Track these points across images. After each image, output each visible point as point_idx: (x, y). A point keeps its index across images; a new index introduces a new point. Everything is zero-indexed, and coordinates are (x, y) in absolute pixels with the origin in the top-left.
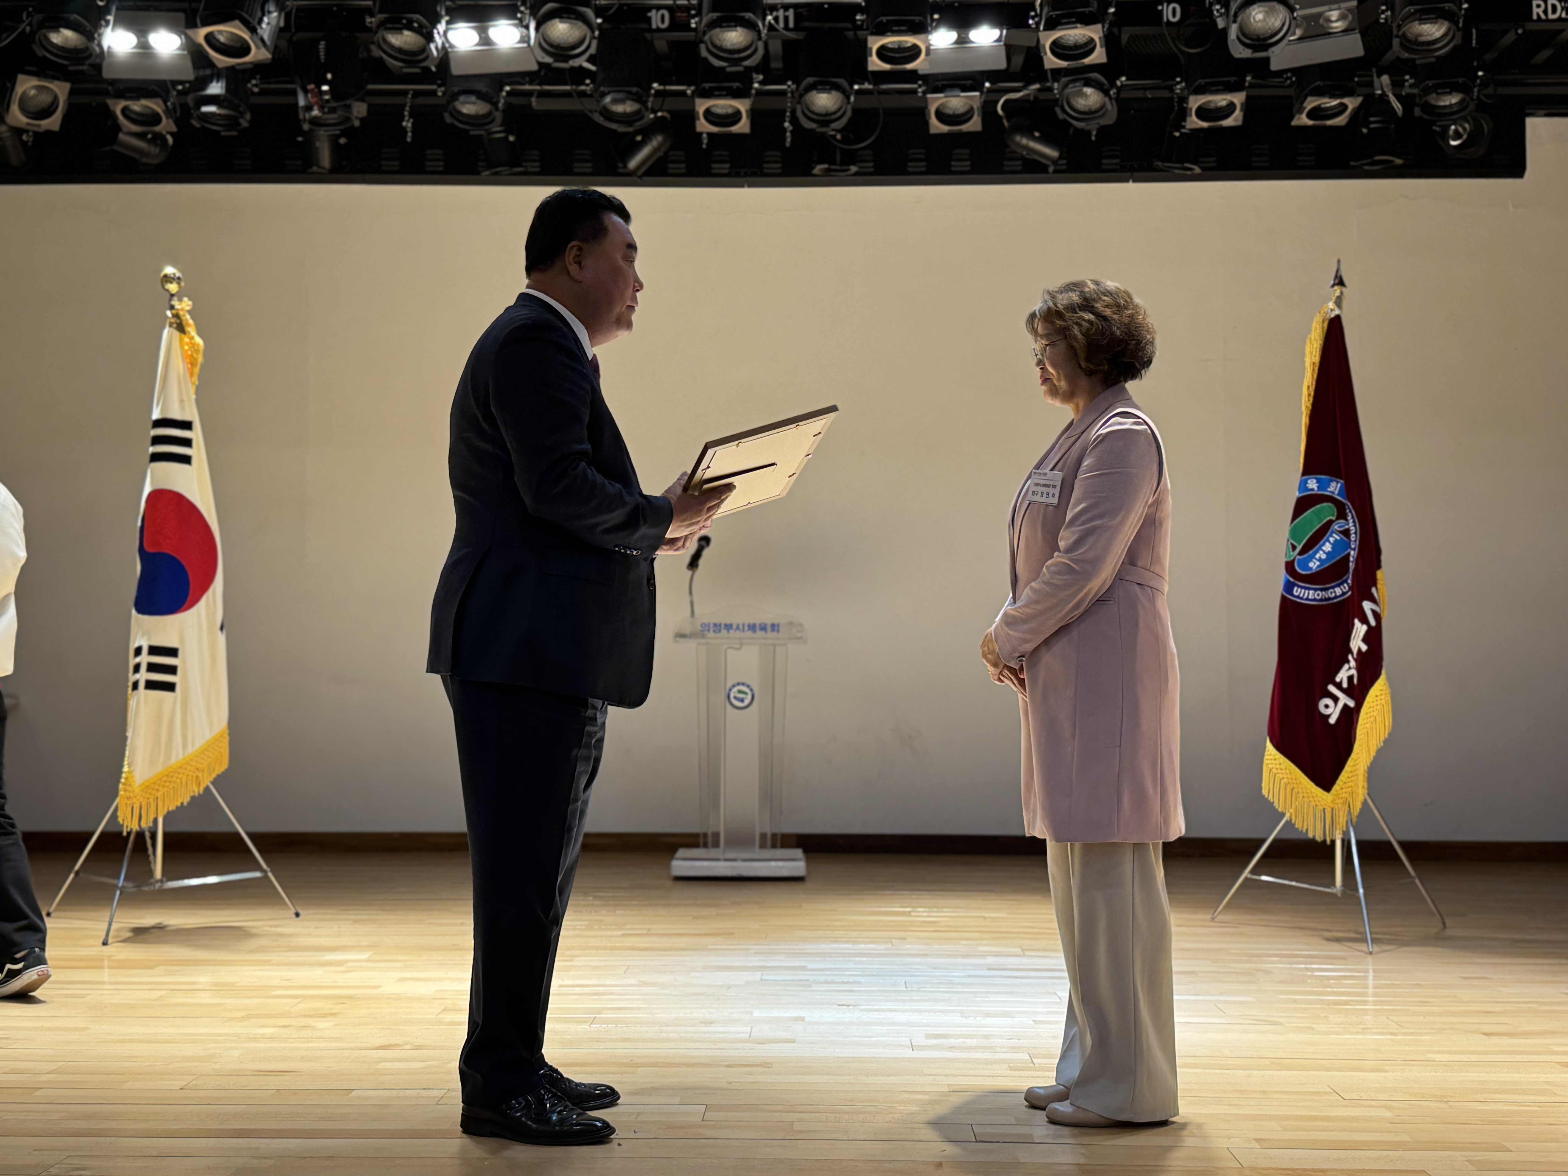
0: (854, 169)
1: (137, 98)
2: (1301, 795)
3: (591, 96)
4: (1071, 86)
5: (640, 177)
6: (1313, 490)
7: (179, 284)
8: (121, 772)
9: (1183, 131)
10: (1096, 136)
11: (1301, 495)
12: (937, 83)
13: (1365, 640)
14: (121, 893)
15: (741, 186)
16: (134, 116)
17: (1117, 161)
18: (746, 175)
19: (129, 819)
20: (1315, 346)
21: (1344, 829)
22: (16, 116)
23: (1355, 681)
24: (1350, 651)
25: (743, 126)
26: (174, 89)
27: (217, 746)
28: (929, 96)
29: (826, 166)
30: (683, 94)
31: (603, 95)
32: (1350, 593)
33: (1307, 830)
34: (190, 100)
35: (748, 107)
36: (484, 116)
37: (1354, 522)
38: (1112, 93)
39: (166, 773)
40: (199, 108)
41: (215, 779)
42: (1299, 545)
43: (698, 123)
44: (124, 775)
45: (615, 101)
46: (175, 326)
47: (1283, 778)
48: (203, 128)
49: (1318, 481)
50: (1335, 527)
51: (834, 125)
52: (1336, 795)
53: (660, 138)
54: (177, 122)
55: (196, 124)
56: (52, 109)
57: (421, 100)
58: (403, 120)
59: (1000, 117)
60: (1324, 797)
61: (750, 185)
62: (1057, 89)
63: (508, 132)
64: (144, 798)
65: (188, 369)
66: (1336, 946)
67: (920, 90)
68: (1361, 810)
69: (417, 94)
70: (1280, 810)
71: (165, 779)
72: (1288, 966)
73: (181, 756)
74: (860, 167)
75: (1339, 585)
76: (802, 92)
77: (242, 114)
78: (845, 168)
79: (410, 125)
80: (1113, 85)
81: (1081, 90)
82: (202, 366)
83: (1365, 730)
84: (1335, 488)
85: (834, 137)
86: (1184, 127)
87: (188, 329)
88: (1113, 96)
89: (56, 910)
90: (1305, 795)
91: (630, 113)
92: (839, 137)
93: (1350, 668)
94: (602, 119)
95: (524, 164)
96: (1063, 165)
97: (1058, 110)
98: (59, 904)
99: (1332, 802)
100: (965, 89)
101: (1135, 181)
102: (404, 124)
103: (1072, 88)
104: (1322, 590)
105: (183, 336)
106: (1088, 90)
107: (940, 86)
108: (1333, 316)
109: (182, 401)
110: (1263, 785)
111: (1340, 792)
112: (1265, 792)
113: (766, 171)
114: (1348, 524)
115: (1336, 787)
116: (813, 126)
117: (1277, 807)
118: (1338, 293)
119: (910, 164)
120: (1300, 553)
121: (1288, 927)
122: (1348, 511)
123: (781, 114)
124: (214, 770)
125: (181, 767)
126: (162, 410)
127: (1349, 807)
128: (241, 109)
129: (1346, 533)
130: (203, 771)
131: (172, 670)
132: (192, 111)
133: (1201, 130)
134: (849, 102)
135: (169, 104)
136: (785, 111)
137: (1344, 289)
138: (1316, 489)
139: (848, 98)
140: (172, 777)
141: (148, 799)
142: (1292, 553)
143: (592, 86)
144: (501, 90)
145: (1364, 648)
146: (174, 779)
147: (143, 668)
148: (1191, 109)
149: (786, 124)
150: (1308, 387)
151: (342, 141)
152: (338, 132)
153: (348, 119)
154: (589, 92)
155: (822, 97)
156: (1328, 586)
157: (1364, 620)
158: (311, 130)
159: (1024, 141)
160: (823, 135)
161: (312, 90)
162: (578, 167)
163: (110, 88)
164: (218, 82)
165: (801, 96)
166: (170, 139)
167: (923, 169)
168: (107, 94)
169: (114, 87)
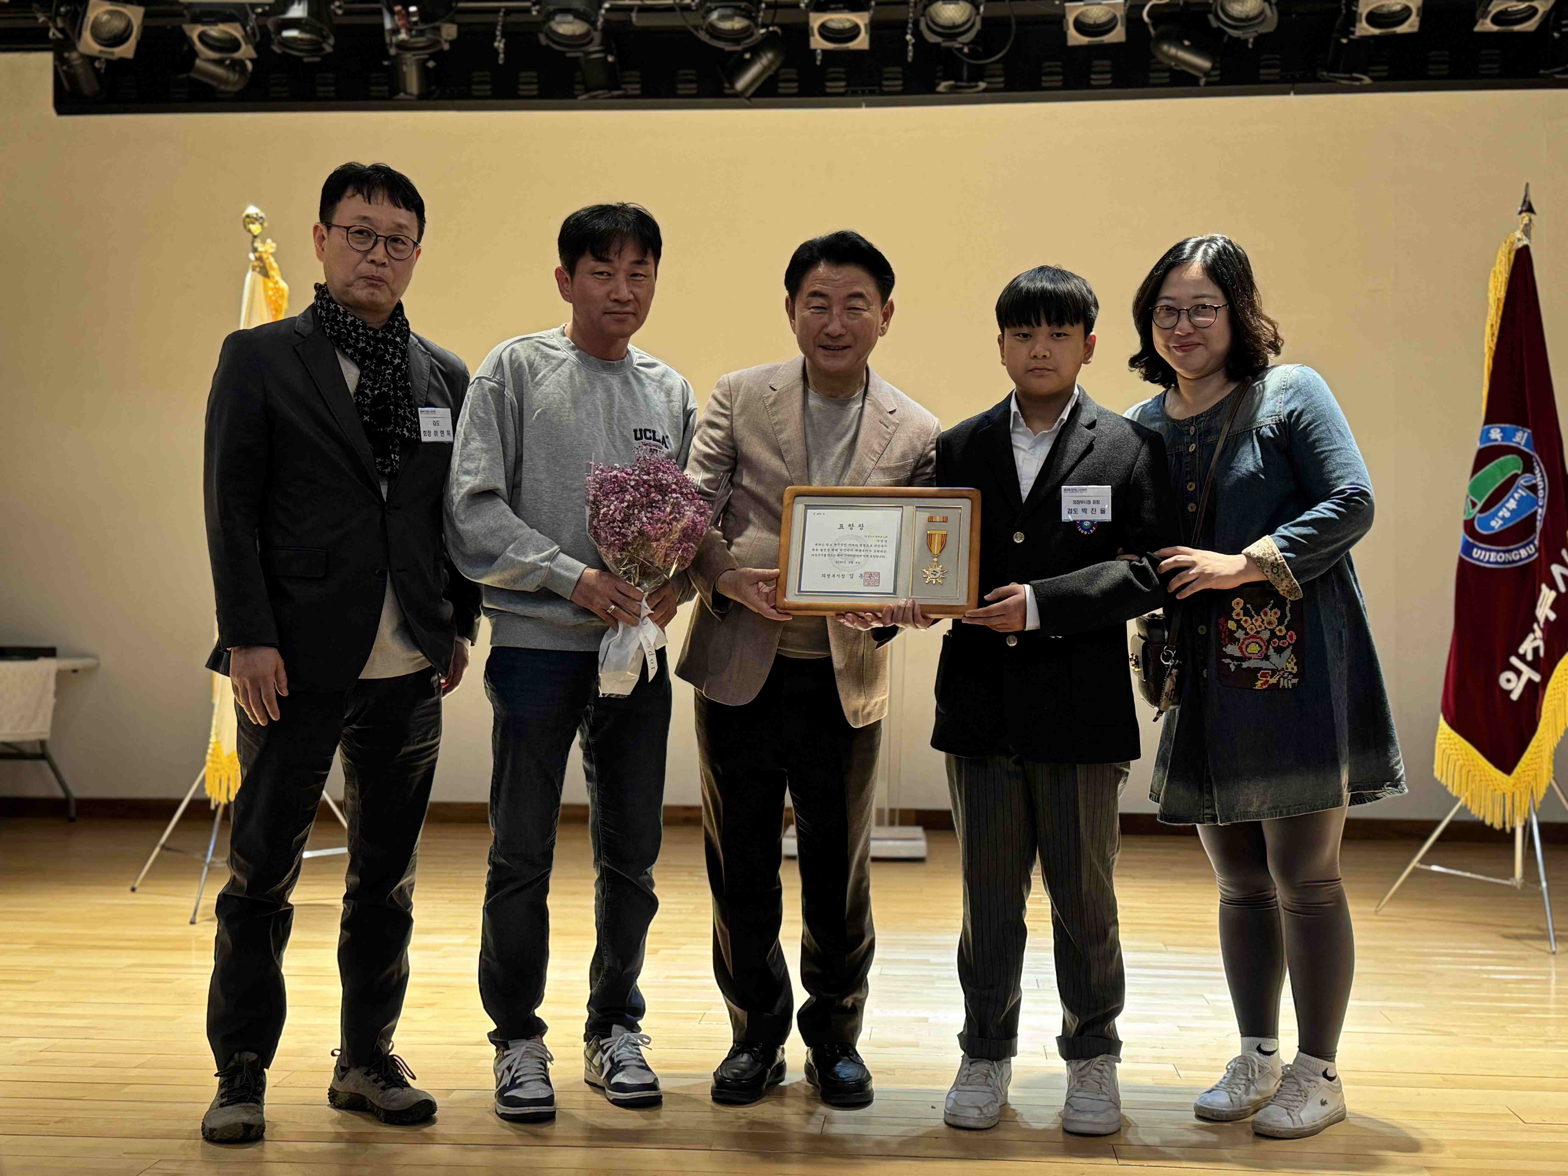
0: (982, 85)
1: (215, 23)
2: (1478, 778)
3: (696, 12)
5: (748, 98)
6: (1496, 440)
7: (261, 224)
8: (208, 743)
9: (1352, 37)
10: (1254, 44)
11: (1483, 446)
13: (1553, 607)
14: (208, 870)
15: (858, 106)
16: (211, 42)
17: (1277, 71)
18: (863, 93)
19: (217, 792)
20: (1500, 280)
21: (1526, 816)
22: (88, 44)
23: (1542, 653)
24: (1536, 620)
25: (862, 42)
26: (253, 12)
28: (1067, 4)
29: (951, 83)
30: (796, 8)
31: (710, 11)
32: (1536, 555)
33: (1484, 817)
34: (270, 23)
35: (867, 21)
36: (581, 37)
37: (1542, 476)
40: (280, 33)
42: (1480, 501)
43: (812, 40)
44: (210, 746)
45: (722, 18)
46: (258, 269)
47: (1458, 760)
48: (285, 53)
49: (1503, 430)
50: (1521, 481)
51: (962, 39)
52: (1517, 779)
53: (770, 55)
54: (257, 48)
55: (276, 49)
56: (125, 35)
57: (513, 18)
58: (494, 40)
59: (1146, 24)
60: (1504, 781)
61: (869, 105)
63: (607, 51)
66: (1516, 944)
68: (1546, 795)
69: (509, 11)
70: (1454, 794)
72: (1462, 967)
74: (989, 83)
75: (1524, 547)
76: (927, 3)
77: (325, 38)
78: (973, 84)
79: (502, 45)
83: (1552, 708)
84: (1521, 438)
85: (960, 50)
86: (1353, 33)
87: (272, 273)
90: (1483, 778)
91: (738, 30)
92: (966, 50)
93: (1535, 639)
94: (708, 37)
95: (624, 86)
96: (1215, 76)
97: (1211, 17)
98: (144, 879)
99: (1514, 786)
101: (1296, 93)
102: (496, 44)
104: (1504, 552)
105: (267, 280)
108: (1520, 245)
110: (1435, 766)
111: (1522, 775)
112: (1437, 774)
113: (885, 89)
114: (1535, 479)
115: (1518, 770)
116: (938, 39)
117: (1451, 791)
118: (1526, 220)
119: (1044, 78)
120: (1482, 511)
121: (1461, 922)
122: (1535, 464)
123: (901, 26)
127: (1532, 792)
128: (325, 33)
129: (1533, 488)
132: (273, 36)
133: (1373, 37)
134: (978, 14)
135: (248, 28)
136: (907, 23)
137: (1533, 216)
138: (1500, 439)
139: (977, 8)
142: (1471, 511)
144: (600, 7)
145: (1552, 616)
148: (1361, 14)
149: (908, 37)
150: (1492, 326)
151: (431, 64)
152: (426, 57)
153: (437, 42)
154: (694, 8)
155: (948, 9)
156: (1511, 547)
157: (1553, 586)
158: (398, 55)
159: (1173, 51)
160: (949, 49)
161: (399, 12)
162: (682, 88)
163: (186, 12)
164: (299, 4)
165: (926, 7)
166: (249, 65)
167: (1060, 84)
168: (184, 17)
169: (189, 11)
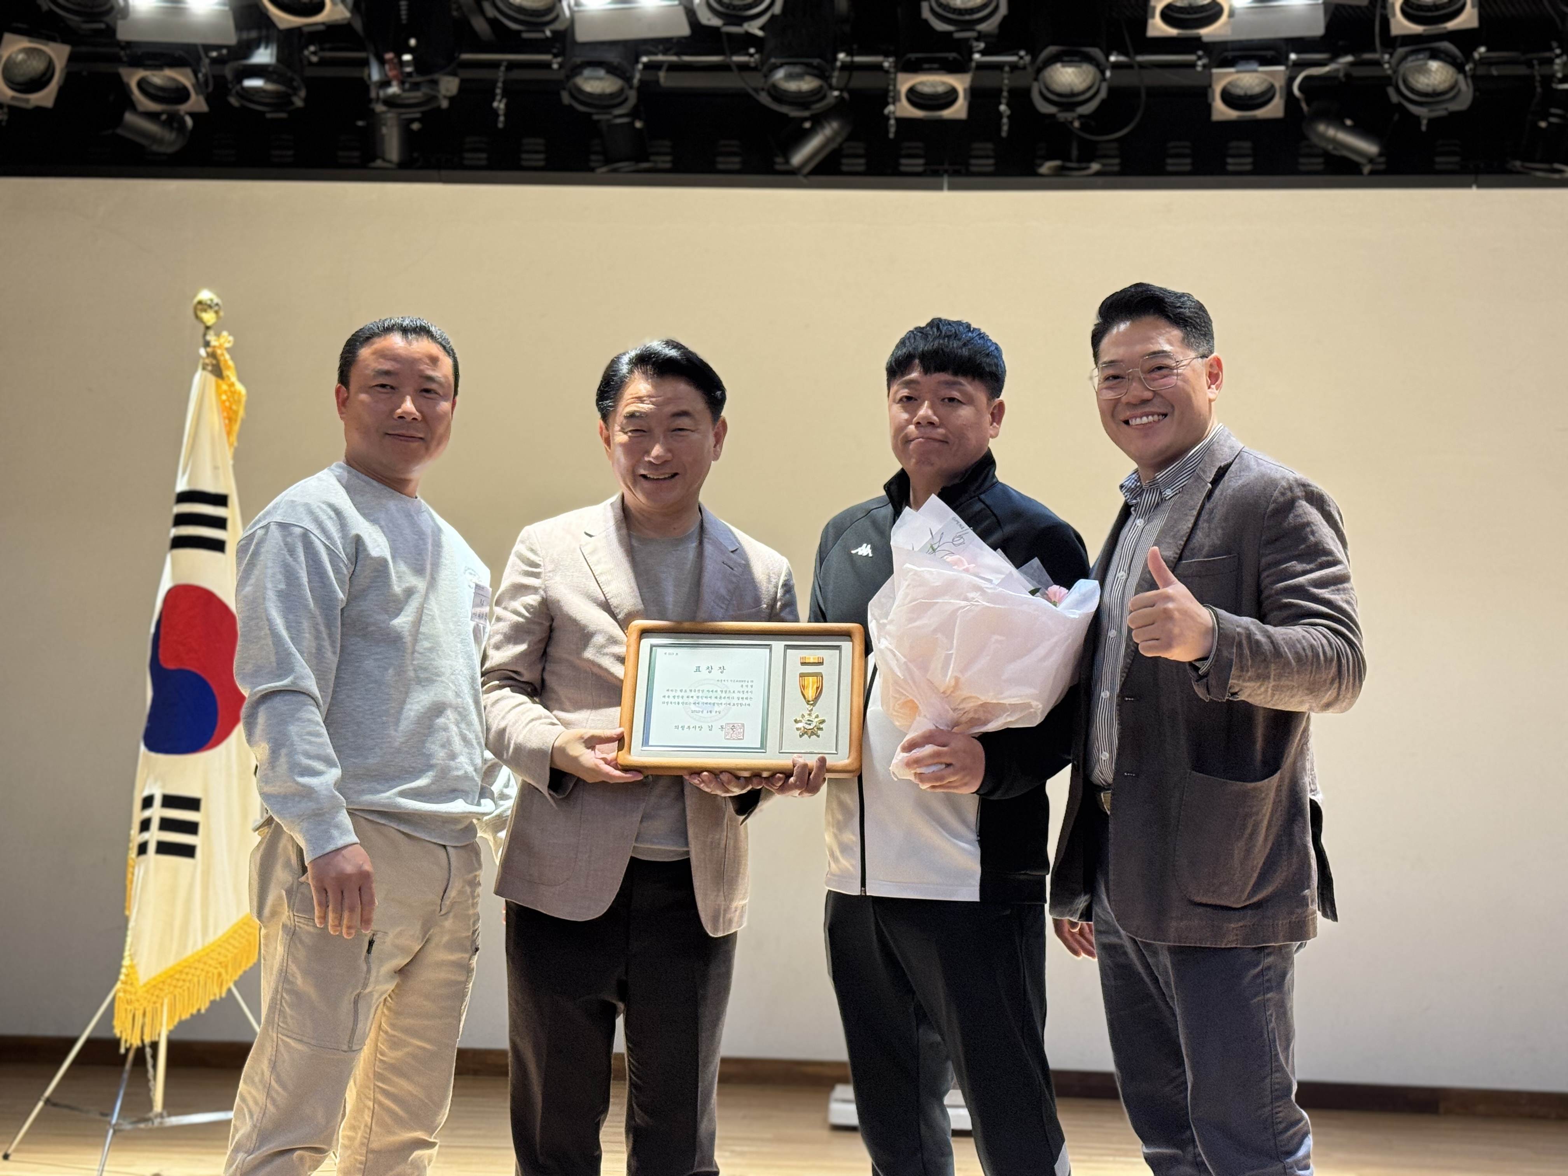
0: (1095, 167)
1: (160, 67)
3: (755, 69)
4: (1410, 59)
5: (807, 176)
7: (217, 312)
8: (120, 966)
9: (1552, 120)
10: (1427, 126)
12: (1226, 54)
14: (115, 1132)
15: (939, 188)
16: (152, 91)
17: (1456, 159)
18: (946, 174)
19: (129, 1031)
25: (958, 110)
26: (207, 56)
27: (246, 932)
28: (1215, 71)
29: (1057, 163)
30: (878, 67)
31: (773, 68)
34: (228, 71)
35: (966, 85)
36: (612, 96)
38: (1467, 68)
39: (179, 968)
40: (240, 81)
41: (241, 977)
43: (894, 105)
44: (124, 970)
45: (789, 77)
46: (210, 368)
48: (243, 107)
51: (1079, 110)
53: (835, 125)
54: (208, 100)
55: (234, 102)
56: (45, 79)
57: (516, 74)
58: (493, 100)
59: (1297, 100)
61: (953, 187)
62: (1389, 62)
64: (149, 1001)
65: (226, 425)
67: (1200, 63)
69: (512, 66)
71: (177, 976)
73: (199, 947)
74: (1104, 165)
76: (1041, 65)
77: (295, 90)
78: (1084, 165)
79: (502, 106)
80: (1468, 56)
81: (1426, 64)
82: (242, 420)
85: (1071, 123)
87: (226, 373)
88: (1469, 74)
89: (16, 1150)
91: (807, 92)
92: (1076, 124)
94: (769, 100)
95: (652, 158)
96: (1382, 163)
97: (1391, 91)
98: (22, 1142)
100: (1265, 61)
101: (1480, 186)
102: (495, 104)
103: (1412, 61)
105: (220, 382)
106: (1434, 65)
107: (1230, 58)
109: (216, 468)
113: (974, 169)
116: (1051, 109)
119: (1169, 161)
123: (994, 95)
124: (240, 966)
125: (199, 961)
126: (190, 481)
128: (295, 84)
130: (226, 967)
131: (191, 828)
132: (230, 86)
134: (1104, 79)
135: (200, 75)
136: (1000, 91)
139: (1103, 73)
140: (187, 974)
141: (155, 1003)
143: (757, 56)
144: (637, 61)
146: (190, 977)
147: (155, 824)
149: (1003, 108)
151: (418, 126)
152: (418, 115)
153: (433, 98)
154: (753, 65)
155: (1067, 73)
158: (384, 112)
159: (1331, 132)
160: (1062, 122)
161: (391, 60)
162: (722, 162)
163: (122, 53)
164: (266, 47)
165: (1039, 71)
166: (189, 121)
167: (1188, 168)
168: (118, 60)
169: (128, 52)
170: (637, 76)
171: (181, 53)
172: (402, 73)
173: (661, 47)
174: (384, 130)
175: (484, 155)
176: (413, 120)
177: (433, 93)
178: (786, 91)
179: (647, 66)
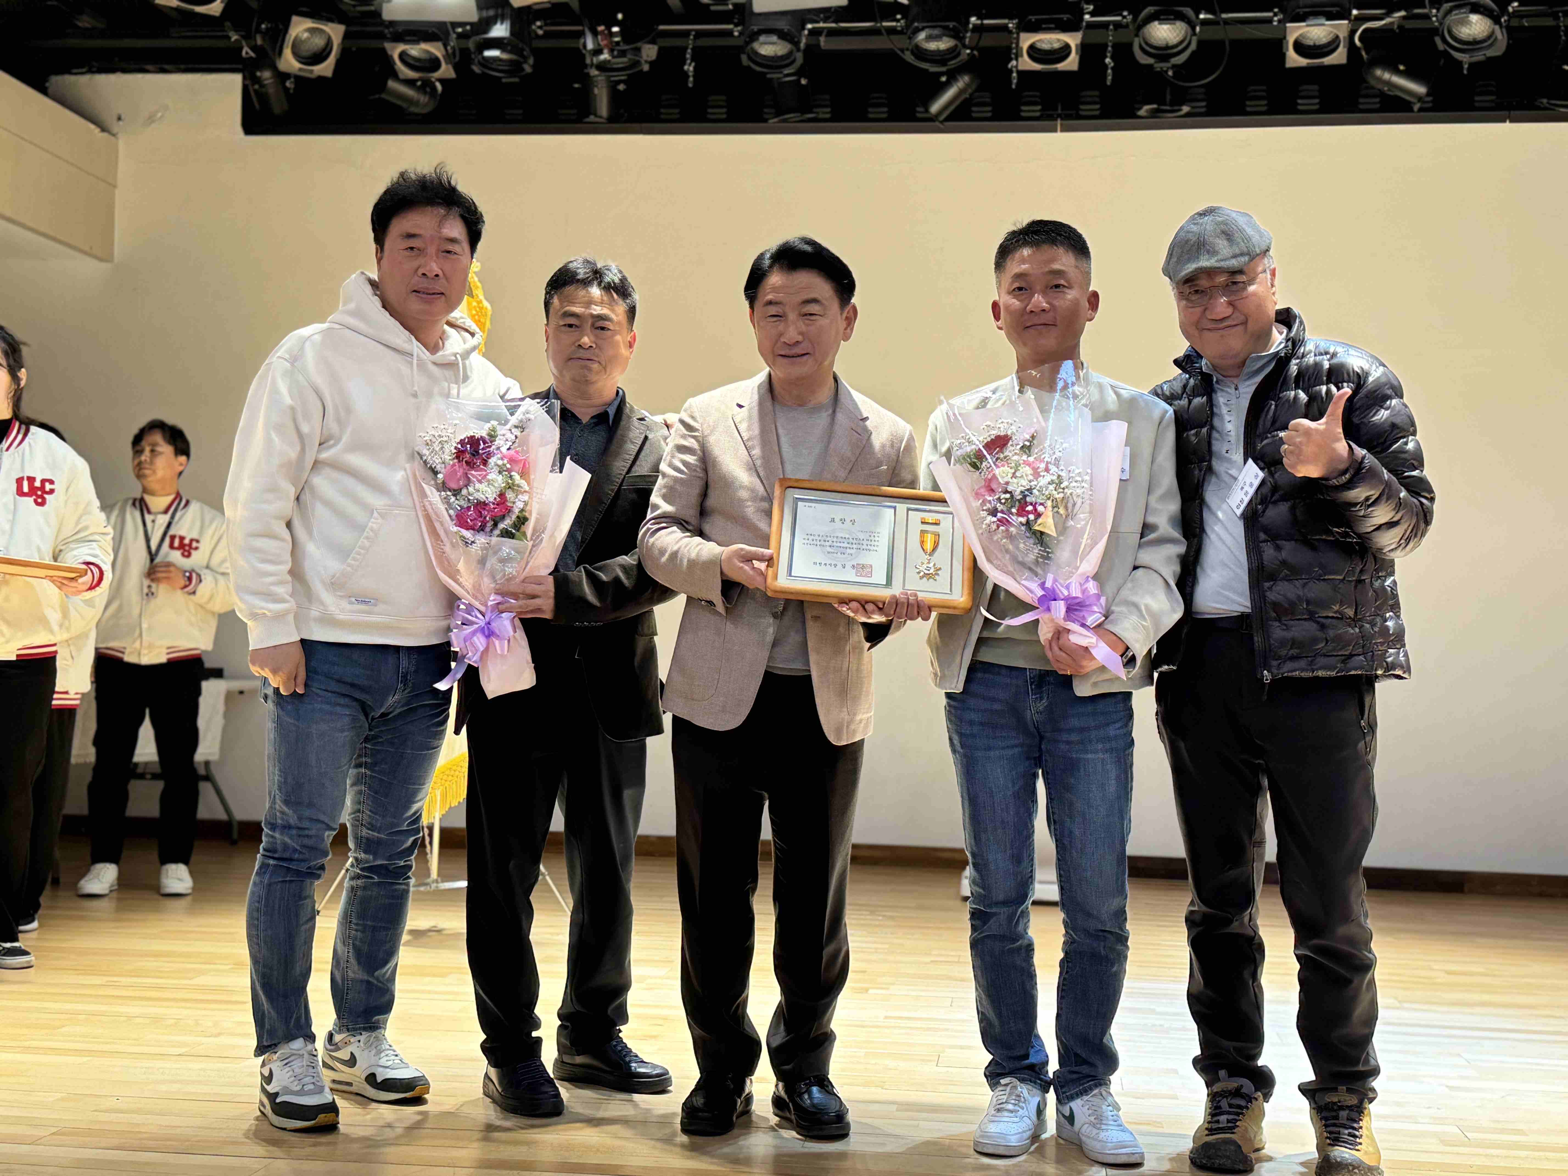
0: (1185, 109)
1: (416, 42)
3: (901, 33)
4: (1454, 13)
5: (942, 122)
12: (1298, 10)
15: (1054, 130)
16: (412, 62)
17: (1493, 98)
18: (1059, 118)
22: (288, 61)
25: (1071, 63)
26: (454, 32)
28: (1288, 25)
29: (1153, 106)
30: (1004, 28)
34: (471, 44)
35: (1078, 41)
36: (782, 57)
38: (1503, 20)
40: (481, 52)
43: (1015, 59)
45: (930, 38)
48: (484, 73)
51: (1173, 61)
53: (966, 78)
54: (456, 68)
55: (476, 69)
56: (325, 54)
57: (709, 42)
58: (684, 64)
59: (1358, 49)
61: (1065, 129)
62: (1436, 16)
67: (1276, 19)
74: (1192, 108)
76: (1141, 23)
77: (525, 59)
78: (1176, 108)
79: (691, 69)
80: (1504, 10)
81: (1468, 17)
82: (489, 331)
87: (476, 292)
88: (1504, 25)
91: (943, 51)
92: (1172, 72)
94: (912, 57)
95: (815, 110)
96: (1430, 102)
97: (1438, 40)
100: (1330, 17)
101: (1511, 121)
102: (686, 67)
103: (1456, 15)
106: (1475, 18)
107: (1303, 13)
113: (1081, 113)
116: (1150, 61)
119: (1249, 103)
128: (525, 53)
132: (473, 56)
134: (1194, 34)
135: (449, 48)
136: (1107, 45)
139: (1193, 29)
143: (903, 22)
144: (803, 28)
149: (1108, 61)
151: (623, 87)
152: (620, 79)
153: (637, 63)
154: (899, 29)
155: (1163, 29)
158: (594, 76)
159: (1387, 76)
160: (1158, 71)
161: (602, 32)
162: (873, 113)
163: (386, 31)
164: (502, 23)
165: (1140, 27)
166: (439, 86)
167: (1264, 109)
168: (382, 37)
169: (391, 30)
170: (804, 40)
171: (434, 29)
172: (612, 42)
173: (822, 16)
174: (596, 91)
175: (677, 111)
176: (619, 82)
177: (637, 58)
178: (926, 50)
179: (811, 32)
